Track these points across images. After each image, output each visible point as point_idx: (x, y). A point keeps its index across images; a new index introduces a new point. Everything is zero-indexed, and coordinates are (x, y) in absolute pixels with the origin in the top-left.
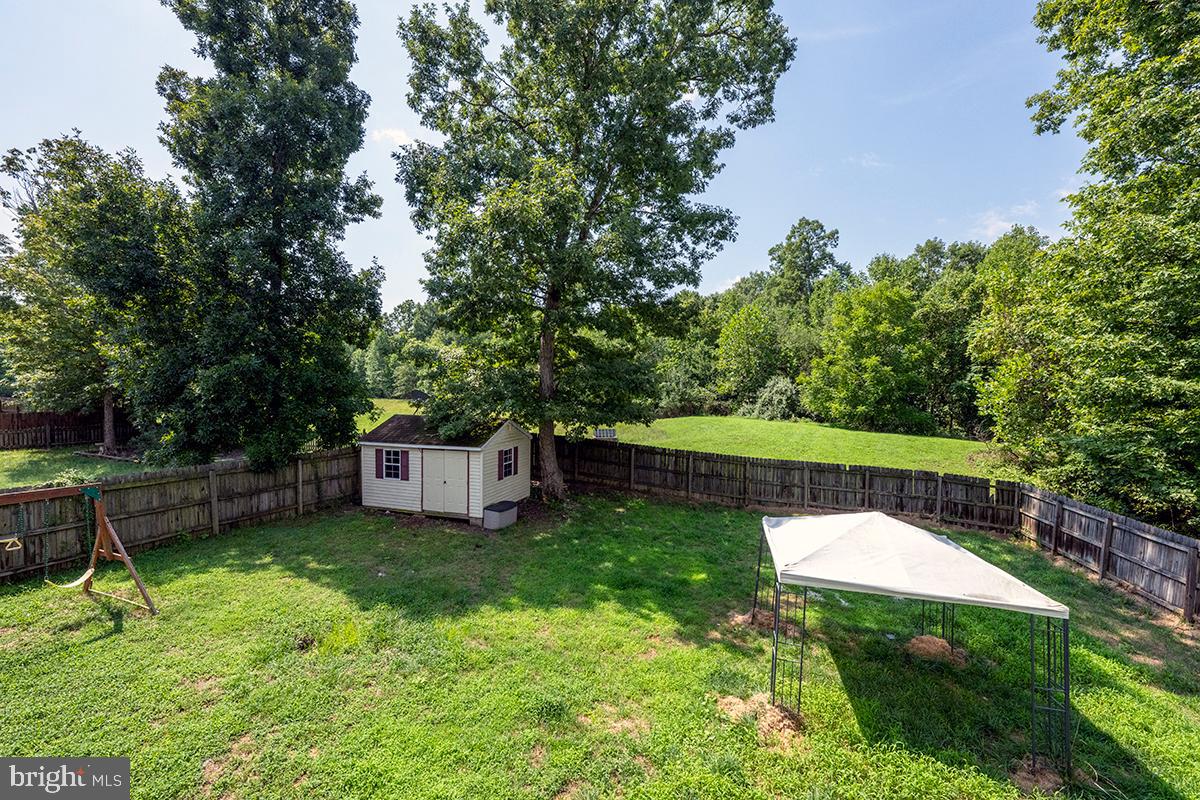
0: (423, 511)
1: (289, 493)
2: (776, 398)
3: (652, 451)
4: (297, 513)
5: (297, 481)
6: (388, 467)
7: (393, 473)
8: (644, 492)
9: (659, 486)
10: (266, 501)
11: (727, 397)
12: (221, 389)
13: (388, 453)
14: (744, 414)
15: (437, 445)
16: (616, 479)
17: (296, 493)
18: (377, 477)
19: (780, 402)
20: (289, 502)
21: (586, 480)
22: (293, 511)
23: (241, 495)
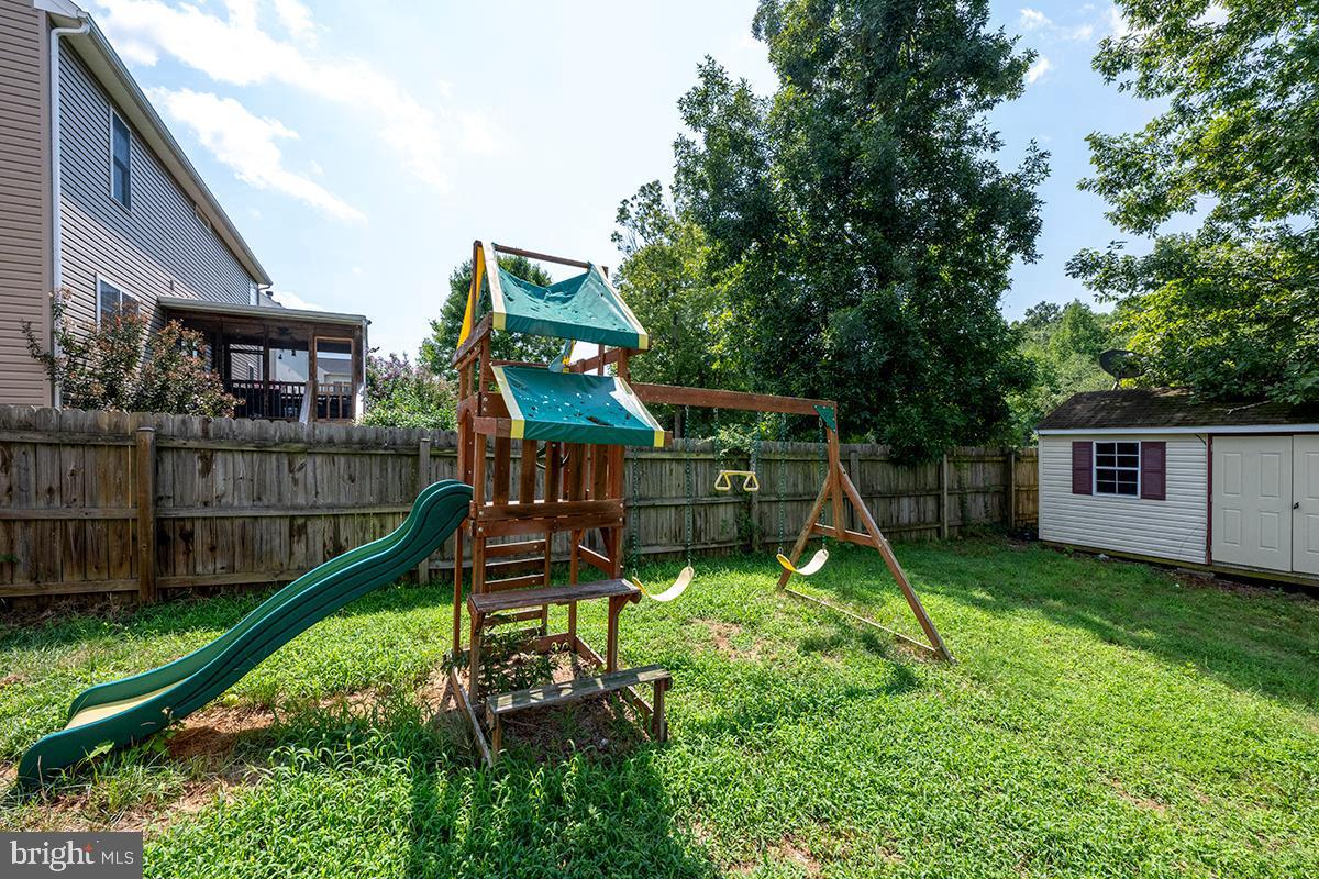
0: (1210, 562)
4: (939, 536)
6: (1103, 475)
7: (1118, 484)
10: (906, 510)
17: (939, 506)
18: (1076, 492)
20: (930, 516)
22: (935, 532)
23: (882, 496)
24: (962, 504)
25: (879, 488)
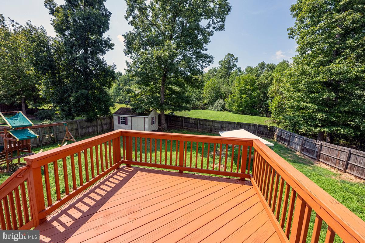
1: (95, 128)
2: (219, 105)
3: (189, 118)
4: (97, 133)
5: (97, 125)
6: (121, 121)
7: (123, 123)
8: (186, 129)
9: (191, 127)
10: (90, 130)
11: (205, 104)
12: (77, 99)
13: (121, 118)
14: (210, 109)
15: (136, 115)
16: (179, 126)
17: (97, 128)
18: (118, 124)
19: (220, 106)
20: (95, 130)
21: (171, 126)
22: (96, 133)
23: (85, 128)
24: (102, 127)
25: (84, 127)
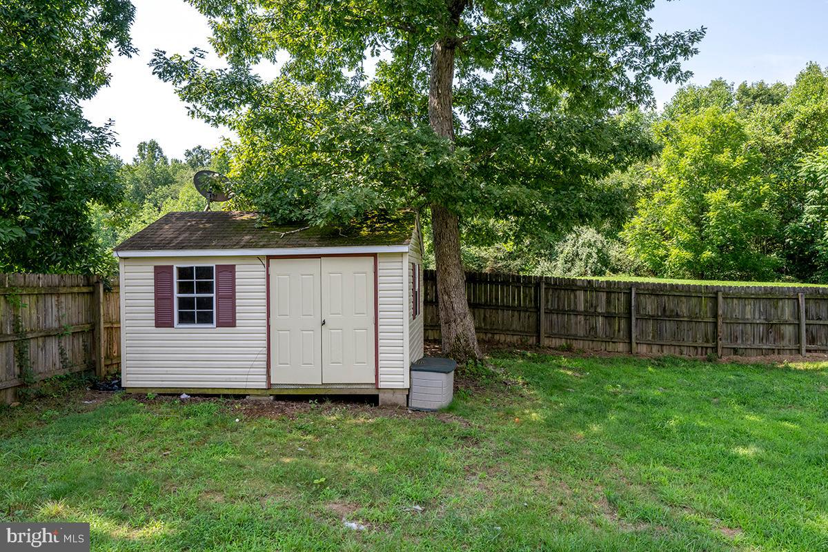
0: (270, 386)
6: (184, 303)
7: (196, 313)
8: (562, 349)
9: (584, 338)
15: (304, 247)
18: (158, 325)
